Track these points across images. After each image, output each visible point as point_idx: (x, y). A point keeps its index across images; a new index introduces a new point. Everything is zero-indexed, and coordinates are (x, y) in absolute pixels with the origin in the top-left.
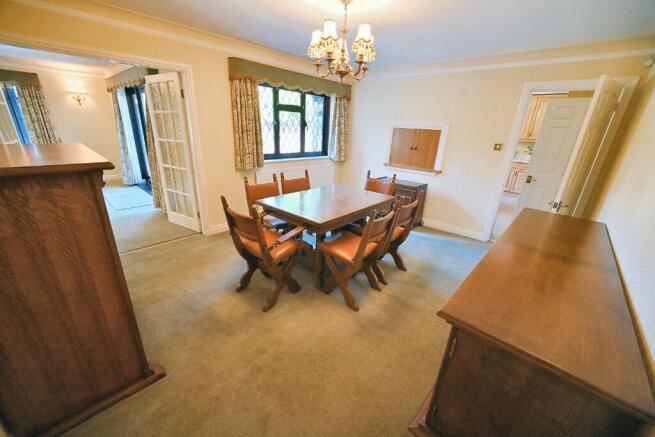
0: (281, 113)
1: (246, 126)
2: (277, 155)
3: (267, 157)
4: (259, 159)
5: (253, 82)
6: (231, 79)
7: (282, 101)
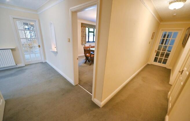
0: (90, 33)
1: (84, 36)
2: (88, 42)
3: (87, 42)
4: (86, 42)
5: (85, 27)
6: (82, 27)
7: (90, 31)
